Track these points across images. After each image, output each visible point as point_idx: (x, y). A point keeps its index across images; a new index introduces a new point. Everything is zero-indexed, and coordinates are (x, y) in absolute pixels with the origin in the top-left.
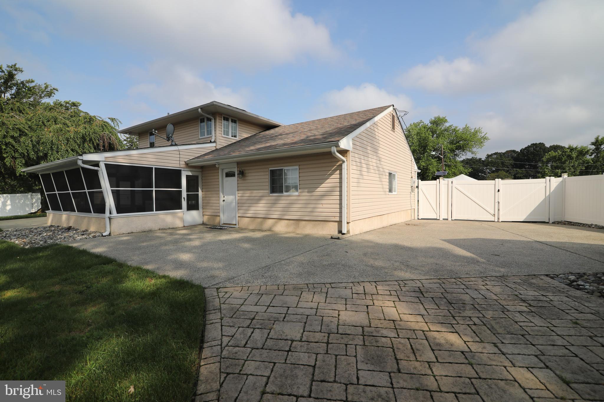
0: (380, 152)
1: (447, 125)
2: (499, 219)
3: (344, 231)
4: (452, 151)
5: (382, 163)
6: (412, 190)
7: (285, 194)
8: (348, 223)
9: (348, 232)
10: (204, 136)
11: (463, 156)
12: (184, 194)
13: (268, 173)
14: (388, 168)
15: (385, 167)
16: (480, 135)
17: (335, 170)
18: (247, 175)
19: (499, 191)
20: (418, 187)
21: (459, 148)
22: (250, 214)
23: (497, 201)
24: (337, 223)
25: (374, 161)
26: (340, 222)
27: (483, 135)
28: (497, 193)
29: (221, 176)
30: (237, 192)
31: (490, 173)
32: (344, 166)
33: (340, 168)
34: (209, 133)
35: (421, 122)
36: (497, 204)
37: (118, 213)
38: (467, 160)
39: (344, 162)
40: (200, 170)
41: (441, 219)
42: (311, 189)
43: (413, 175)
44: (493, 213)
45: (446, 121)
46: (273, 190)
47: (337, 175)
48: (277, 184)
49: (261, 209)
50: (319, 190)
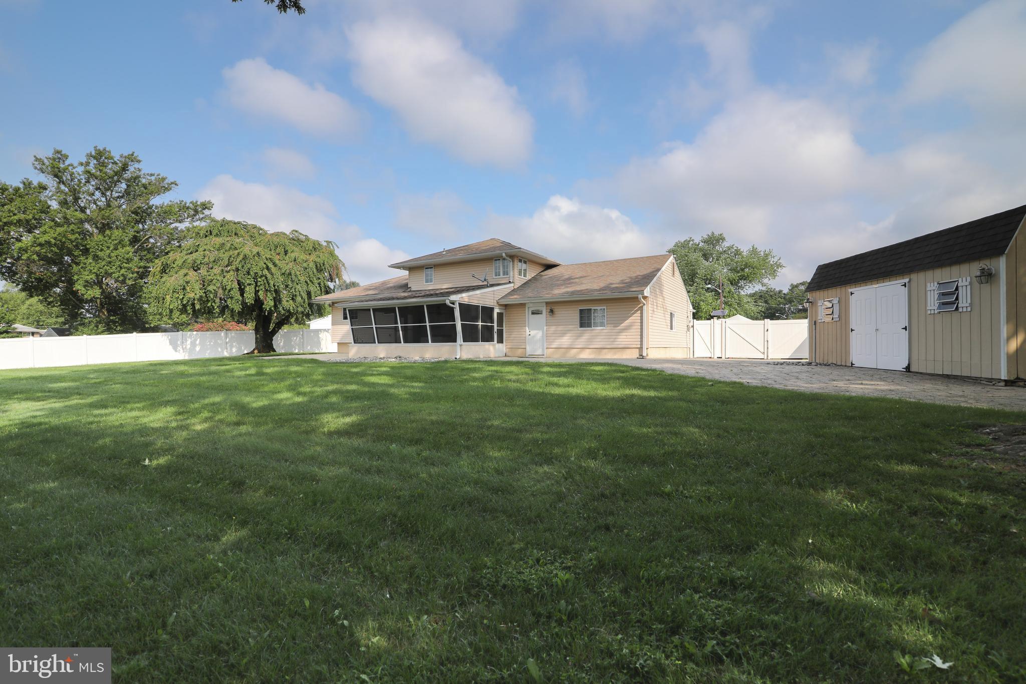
0: (664, 293)
1: (726, 244)
2: (767, 356)
3: (644, 354)
4: (733, 283)
5: (666, 302)
6: (688, 330)
7: (593, 328)
8: (647, 349)
9: (647, 355)
10: (499, 275)
11: (750, 289)
12: (496, 328)
13: (578, 312)
14: (670, 308)
15: (668, 308)
16: (772, 261)
17: (637, 310)
18: (556, 313)
19: (767, 330)
20: (693, 326)
21: (743, 278)
22: (555, 345)
23: (766, 340)
24: (638, 350)
25: (661, 300)
26: (641, 349)
27: (775, 260)
28: (766, 333)
29: (528, 312)
30: (545, 328)
31: (795, 314)
32: (645, 308)
33: (641, 309)
34: (506, 273)
35: (691, 240)
36: (766, 343)
37: (464, 341)
38: (760, 293)
39: (644, 304)
40: (504, 308)
41: (716, 357)
42: (616, 325)
43: (689, 315)
44: (762, 351)
45: (723, 239)
46: (582, 325)
47: (638, 314)
48: (585, 320)
49: (565, 341)
50: (623, 325)
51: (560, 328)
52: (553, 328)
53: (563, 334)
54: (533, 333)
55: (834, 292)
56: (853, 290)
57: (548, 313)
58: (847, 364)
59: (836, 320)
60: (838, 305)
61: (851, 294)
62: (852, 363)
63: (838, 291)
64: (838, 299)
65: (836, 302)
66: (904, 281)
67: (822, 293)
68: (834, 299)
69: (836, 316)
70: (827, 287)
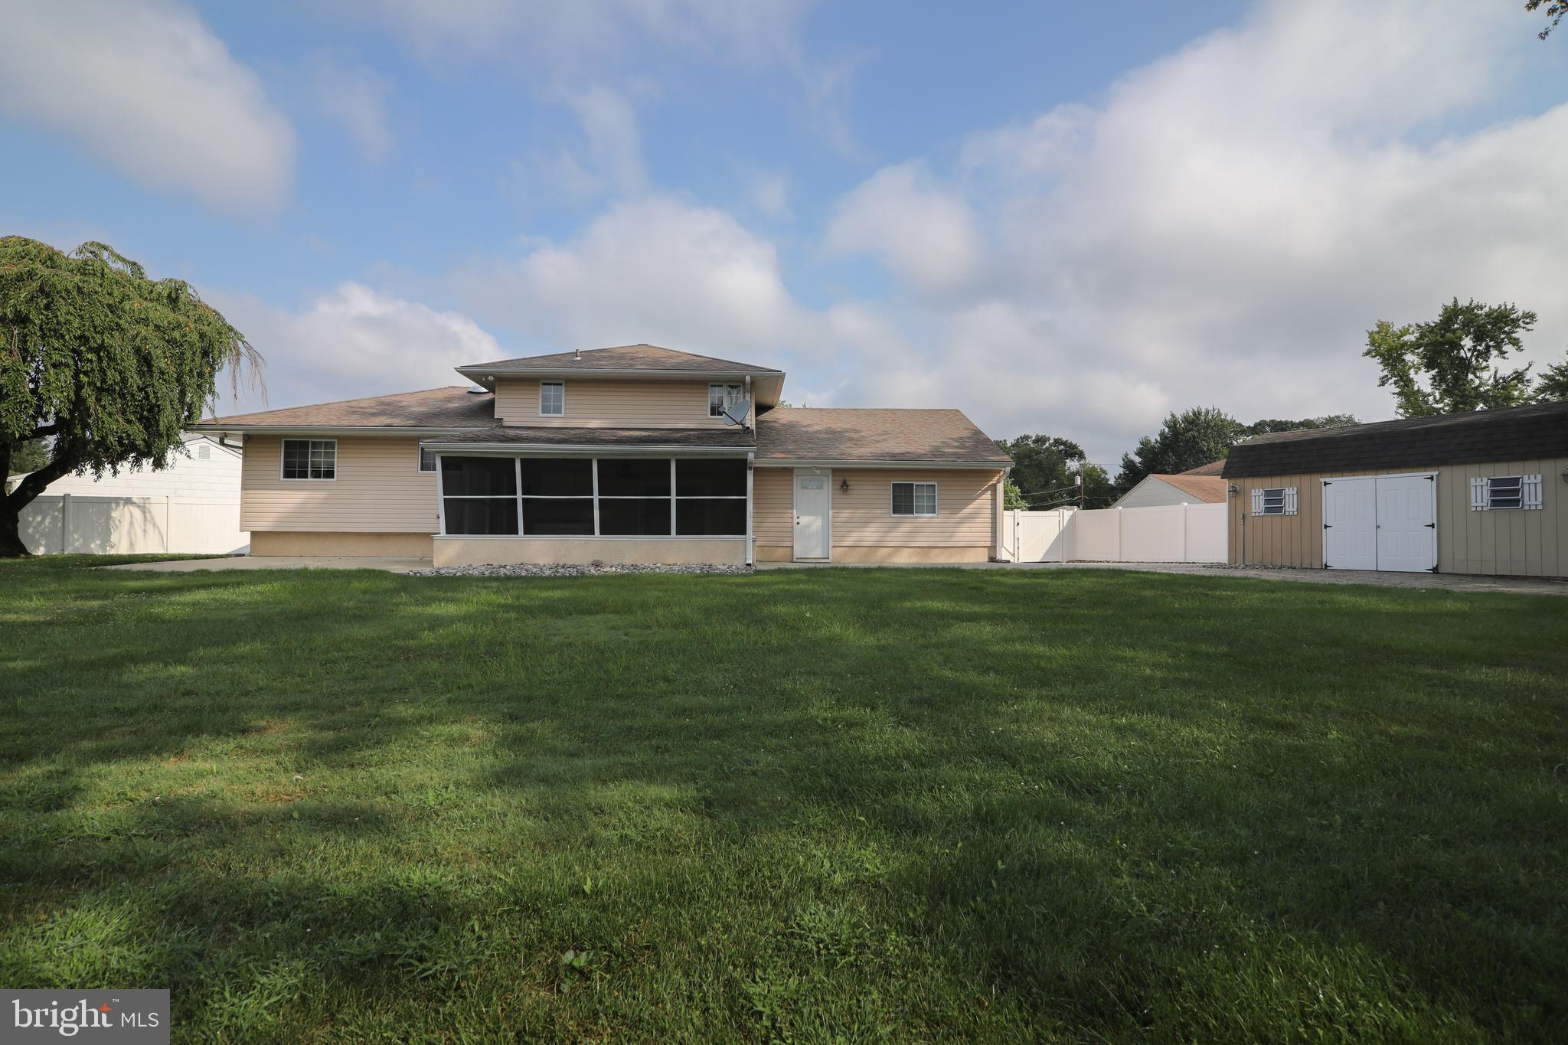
3: (998, 556)
7: (916, 515)
8: (1003, 547)
9: (1004, 557)
13: (890, 488)
17: (986, 490)
18: (851, 487)
22: (849, 541)
24: (988, 549)
26: (993, 548)
29: (797, 484)
30: (831, 511)
32: (999, 486)
33: (993, 488)
42: (954, 511)
44: (1012, 552)
46: (896, 510)
47: (988, 495)
48: (903, 502)
49: (869, 535)
50: (965, 511)
51: (860, 513)
52: (846, 514)
53: (865, 523)
54: (804, 520)
55: (1285, 480)
56: (1327, 480)
57: (838, 487)
58: (1314, 567)
59: (1291, 514)
60: (1295, 496)
61: (1326, 484)
62: (1326, 565)
63: (1296, 479)
64: (1295, 489)
65: (1291, 492)
66: (1429, 474)
67: (1258, 481)
68: (1287, 489)
69: (1291, 509)
70: (1272, 474)
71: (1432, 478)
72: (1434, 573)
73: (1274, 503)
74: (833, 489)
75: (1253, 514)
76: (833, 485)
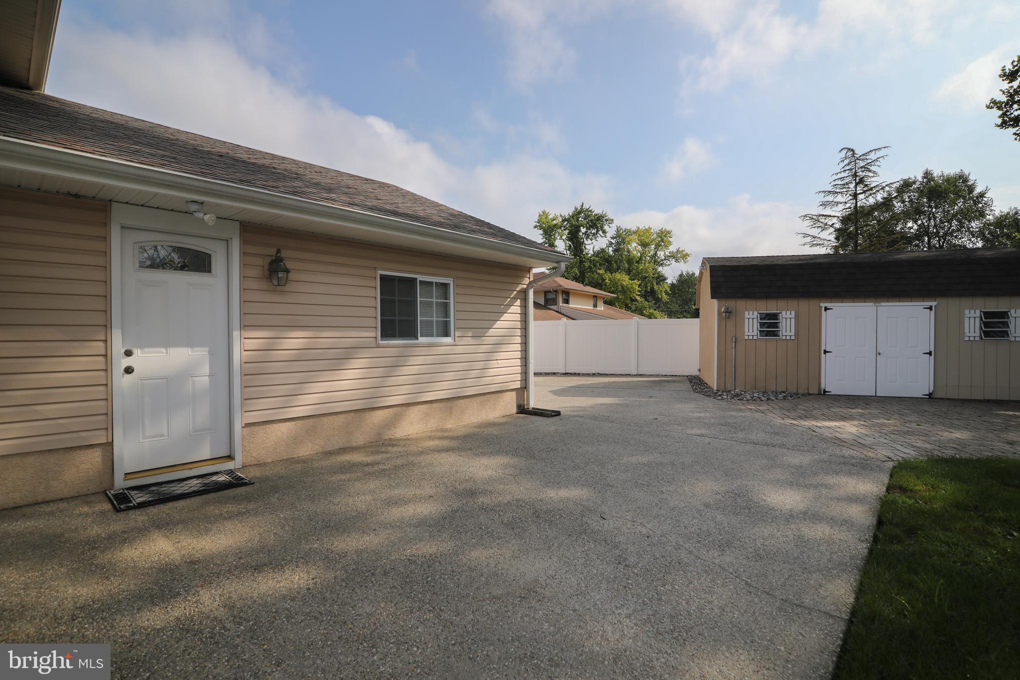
7: (422, 340)
13: (376, 284)
17: (515, 298)
18: (293, 277)
24: (516, 394)
42: (479, 331)
46: (388, 330)
48: (399, 316)
50: (491, 332)
54: (149, 361)
55: (782, 303)
56: (828, 305)
57: (254, 272)
58: (811, 392)
59: (788, 338)
60: (793, 321)
61: (826, 309)
62: (824, 390)
63: (793, 303)
64: (793, 313)
65: (788, 315)
66: (928, 304)
67: (750, 303)
68: (784, 313)
69: (788, 333)
70: (768, 295)
71: (930, 308)
72: (930, 398)
73: (770, 325)
74: (243, 278)
75: (746, 338)
76: (243, 265)
